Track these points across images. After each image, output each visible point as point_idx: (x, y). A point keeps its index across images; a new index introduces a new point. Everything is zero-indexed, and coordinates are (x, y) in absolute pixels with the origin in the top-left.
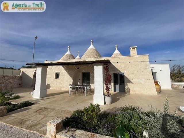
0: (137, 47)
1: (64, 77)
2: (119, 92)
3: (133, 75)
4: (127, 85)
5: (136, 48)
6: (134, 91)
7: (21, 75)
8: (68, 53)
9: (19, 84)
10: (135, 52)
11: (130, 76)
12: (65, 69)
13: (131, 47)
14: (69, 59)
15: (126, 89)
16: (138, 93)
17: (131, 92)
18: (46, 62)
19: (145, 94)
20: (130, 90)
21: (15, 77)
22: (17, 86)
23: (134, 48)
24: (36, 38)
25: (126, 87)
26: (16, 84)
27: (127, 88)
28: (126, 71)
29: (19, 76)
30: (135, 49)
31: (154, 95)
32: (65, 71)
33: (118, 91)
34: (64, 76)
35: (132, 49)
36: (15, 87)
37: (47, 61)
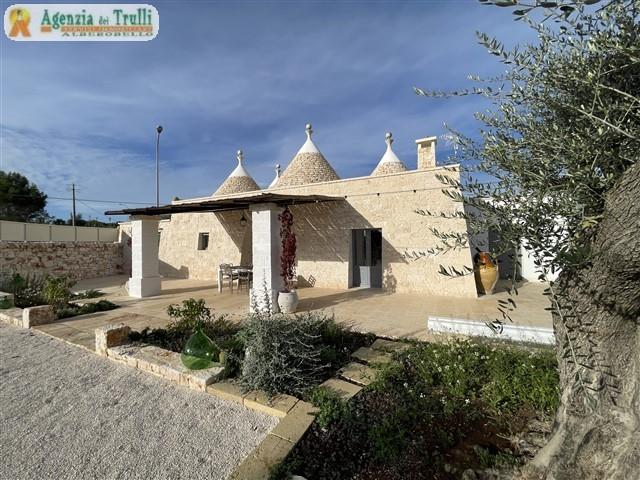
0: (435, 138)
1: (220, 244)
2: (369, 287)
3: (407, 235)
4: (388, 267)
5: (433, 143)
6: (408, 285)
7: (120, 241)
8: (238, 172)
9: (118, 267)
10: (430, 157)
11: (398, 237)
12: (223, 222)
13: (417, 141)
14: (238, 190)
15: (385, 279)
16: (418, 289)
17: (400, 289)
18: (174, 203)
19: (441, 294)
20: (395, 281)
21: (105, 246)
22: (112, 270)
23: (426, 145)
24: (159, 132)
25: (385, 274)
26: (109, 266)
27: (388, 277)
28: (385, 223)
29: (114, 246)
30: (430, 145)
31: (469, 296)
32: (222, 229)
33: (365, 284)
34: (221, 241)
35: (420, 146)
36: (107, 273)
37: (177, 199)
